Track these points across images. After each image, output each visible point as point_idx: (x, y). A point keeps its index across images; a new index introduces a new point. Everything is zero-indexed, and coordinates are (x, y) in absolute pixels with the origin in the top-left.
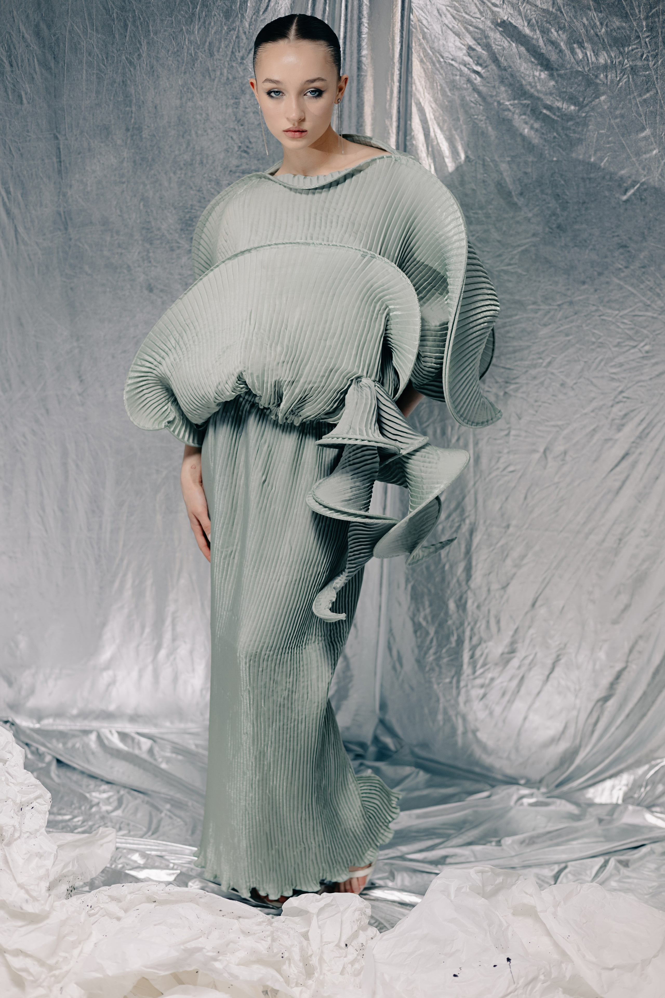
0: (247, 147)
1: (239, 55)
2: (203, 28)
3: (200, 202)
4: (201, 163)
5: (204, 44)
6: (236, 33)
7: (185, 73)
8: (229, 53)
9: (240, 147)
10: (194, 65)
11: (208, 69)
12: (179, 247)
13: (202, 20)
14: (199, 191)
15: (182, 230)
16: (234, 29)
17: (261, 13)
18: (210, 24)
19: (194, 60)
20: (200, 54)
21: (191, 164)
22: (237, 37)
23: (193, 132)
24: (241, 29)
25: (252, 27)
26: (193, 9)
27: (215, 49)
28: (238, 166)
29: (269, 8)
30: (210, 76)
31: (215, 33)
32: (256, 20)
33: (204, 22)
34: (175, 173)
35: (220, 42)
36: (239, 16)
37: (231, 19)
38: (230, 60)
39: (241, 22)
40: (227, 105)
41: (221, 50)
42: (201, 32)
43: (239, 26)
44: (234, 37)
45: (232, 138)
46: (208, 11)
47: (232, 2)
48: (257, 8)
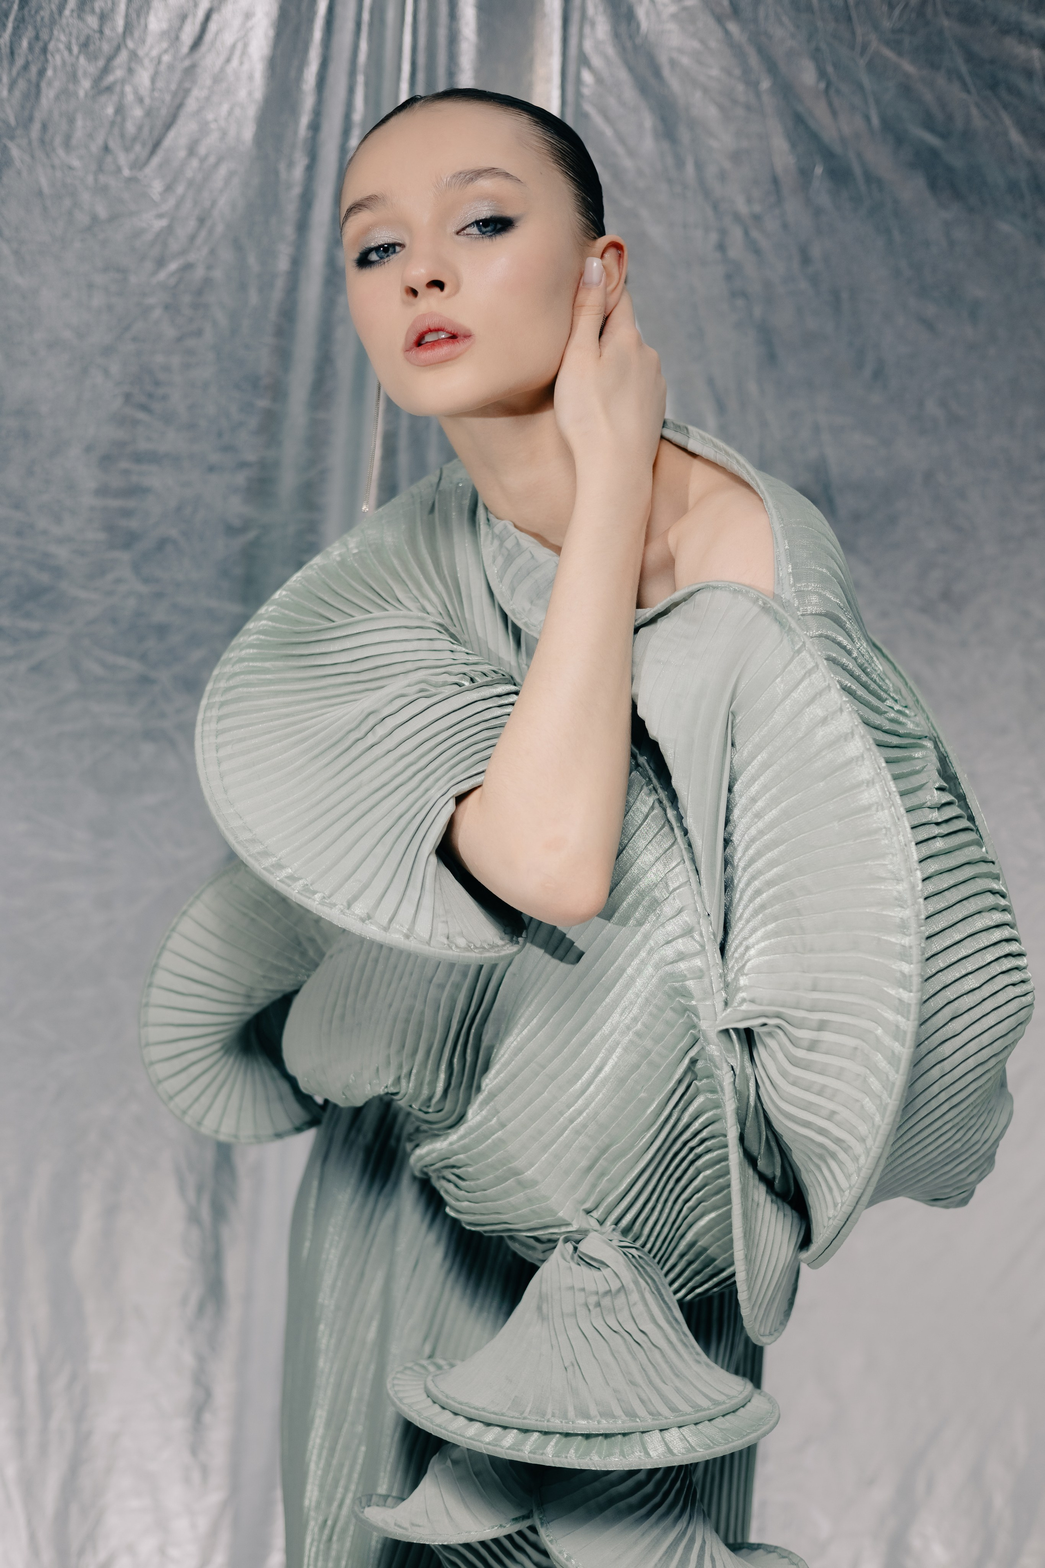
0: (150, 396)
1: (123, 159)
2: (22, 84)
3: (19, 534)
4: (24, 435)
5: (27, 123)
6: (115, 98)
8: (95, 149)
9: (128, 397)
11: (40, 193)
13: (20, 62)
14: (17, 506)
16: (109, 89)
17: (185, 49)
18: (42, 72)
20: (15, 152)
22: (120, 110)
24: (128, 89)
25: (160, 85)
27: (58, 141)
28: (122, 444)
30: (45, 210)
31: (57, 98)
33: (26, 67)
35: (71, 121)
36: (123, 56)
37: (101, 63)
38: (100, 169)
39: (130, 71)
40: (90, 286)
41: (74, 142)
42: (17, 93)
43: (123, 82)
44: (110, 110)
45: (106, 372)
46: (37, 38)
47: (104, 17)
48: (173, 36)
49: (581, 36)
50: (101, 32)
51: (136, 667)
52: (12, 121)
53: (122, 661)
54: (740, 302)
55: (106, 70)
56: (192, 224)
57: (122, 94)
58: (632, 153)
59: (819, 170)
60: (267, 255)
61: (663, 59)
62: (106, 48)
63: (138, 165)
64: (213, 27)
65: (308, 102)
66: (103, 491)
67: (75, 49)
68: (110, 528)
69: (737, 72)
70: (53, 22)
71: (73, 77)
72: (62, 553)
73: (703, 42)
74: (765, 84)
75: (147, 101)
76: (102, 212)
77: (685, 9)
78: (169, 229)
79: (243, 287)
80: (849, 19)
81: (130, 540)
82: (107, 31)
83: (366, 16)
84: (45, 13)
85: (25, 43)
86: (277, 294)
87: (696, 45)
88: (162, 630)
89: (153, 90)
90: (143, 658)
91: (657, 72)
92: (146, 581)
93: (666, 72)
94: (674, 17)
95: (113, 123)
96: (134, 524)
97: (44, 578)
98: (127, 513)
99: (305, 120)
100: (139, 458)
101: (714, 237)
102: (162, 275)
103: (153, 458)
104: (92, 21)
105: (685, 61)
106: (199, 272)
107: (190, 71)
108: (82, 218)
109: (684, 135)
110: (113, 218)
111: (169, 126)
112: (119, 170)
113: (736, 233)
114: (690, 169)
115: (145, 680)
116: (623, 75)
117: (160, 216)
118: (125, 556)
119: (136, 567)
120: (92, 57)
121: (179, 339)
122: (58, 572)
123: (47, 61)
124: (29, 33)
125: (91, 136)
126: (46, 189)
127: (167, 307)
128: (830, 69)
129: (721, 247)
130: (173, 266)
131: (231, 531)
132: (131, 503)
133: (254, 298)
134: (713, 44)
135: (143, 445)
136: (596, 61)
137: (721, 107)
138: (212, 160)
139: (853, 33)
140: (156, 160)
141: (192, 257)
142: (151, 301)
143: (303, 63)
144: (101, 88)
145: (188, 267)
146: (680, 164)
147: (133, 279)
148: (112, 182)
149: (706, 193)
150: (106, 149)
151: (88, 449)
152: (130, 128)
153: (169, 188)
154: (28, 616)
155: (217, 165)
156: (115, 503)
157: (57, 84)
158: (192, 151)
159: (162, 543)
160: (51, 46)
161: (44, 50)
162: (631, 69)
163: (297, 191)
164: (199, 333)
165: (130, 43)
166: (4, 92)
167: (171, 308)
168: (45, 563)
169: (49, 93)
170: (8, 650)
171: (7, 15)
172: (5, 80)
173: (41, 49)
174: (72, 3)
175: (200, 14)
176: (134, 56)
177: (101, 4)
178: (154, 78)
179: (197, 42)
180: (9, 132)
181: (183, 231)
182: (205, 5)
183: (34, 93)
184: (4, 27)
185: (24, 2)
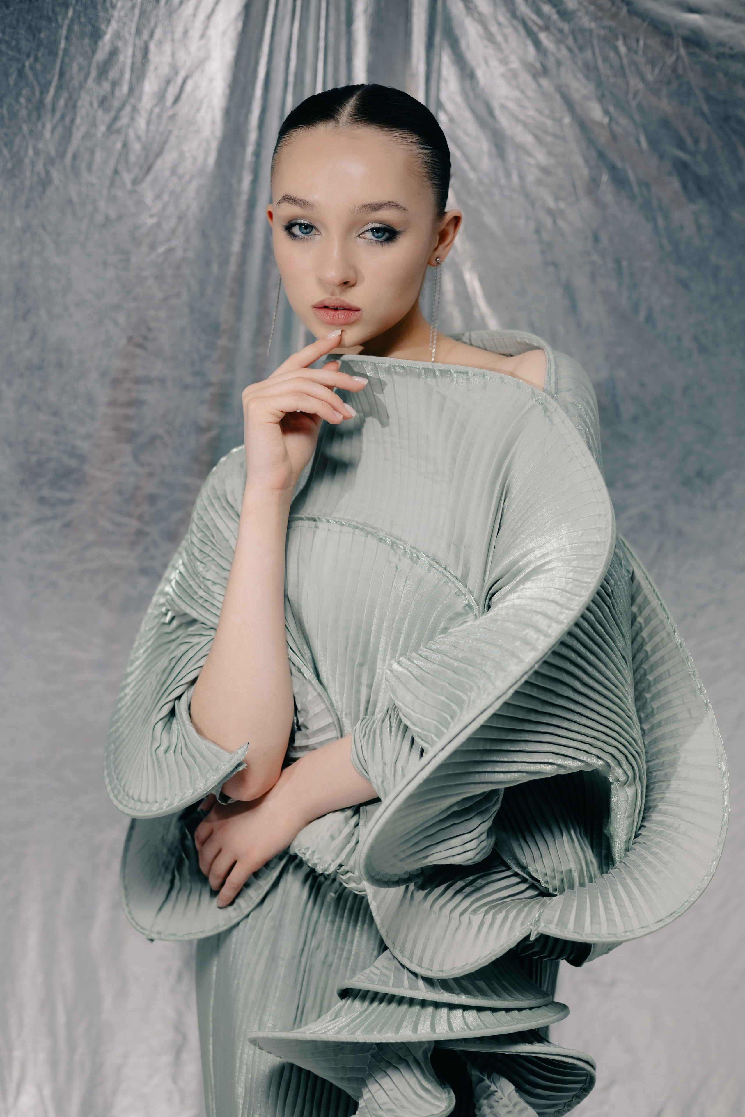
0: (145, 338)
1: (127, 178)
2: (60, 129)
3: (56, 433)
4: (59, 365)
5: (63, 155)
6: (122, 137)
7: (27, 206)
8: (109, 172)
9: (130, 339)
10: (44, 192)
11: (70, 202)
12: (17, 514)
13: (58, 115)
14: (55, 414)
15: (23, 483)
16: (119, 131)
17: (169, 103)
18: (73, 121)
19: (45, 183)
20: (55, 174)
21: (40, 368)
22: (125, 145)
23: (43, 312)
24: (131, 131)
25: (152, 127)
26: (42, 93)
27: (83, 166)
28: (126, 371)
29: (184, 96)
30: (74, 213)
31: (83, 138)
32: (159, 116)
33: (63, 117)
34: (9, 383)
35: (92, 153)
36: (128, 109)
37: (113, 114)
38: (112, 185)
39: (132, 119)
40: (105, 264)
41: (94, 167)
42: (57, 135)
43: (128, 126)
44: (119, 145)
45: (115, 322)
46: (70, 98)
47: (115, 84)
48: (160, 95)
49: (438, 89)
50: (113, 92)
51: (134, 524)
52: (53, 153)
53: (125, 520)
54: (551, 269)
55: (116, 119)
56: (173, 222)
57: (127, 135)
58: (474, 169)
59: (605, 178)
60: (225, 241)
61: (495, 105)
62: (116, 104)
63: (137, 182)
64: (189, 87)
65: (253, 136)
66: (113, 403)
67: (95, 105)
68: (117, 429)
69: (547, 112)
70: (81, 87)
71: (94, 124)
72: (84, 446)
73: (522, 92)
74: (567, 120)
75: (143, 139)
76: (113, 214)
77: (511, 70)
78: (158, 225)
79: (208, 264)
80: (624, 75)
81: (131, 436)
82: (117, 93)
83: (291, 79)
84: (76, 82)
85: (62, 102)
86: (232, 268)
87: (517, 94)
88: (152, 499)
89: (148, 130)
90: (140, 518)
91: (491, 112)
92: (142, 465)
93: (498, 113)
94: (503, 75)
95: (120, 154)
96: (133, 426)
97: (73, 463)
98: (128, 418)
99: (250, 149)
100: (137, 381)
101: (532, 225)
102: (153, 256)
103: (147, 380)
105: (511, 105)
106: (179, 253)
107: (173, 118)
108: (100, 218)
109: (511, 156)
110: (120, 218)
111: (158, 155)
112: (124, 184)
113: (548, 221)
114: (515, 178)
115: (140, 533)
116: (468, 115)
117: (152, 216)
118: (127, 448)
119: (136, 456)
120: (107, 110)
121: (166, 299)
122: (82, 458)
123: (76, 113)
124: (65, 95)
125: (105, 162)
126: (75, 198)
127: (157, 278)
128: (611, 109)
129: (538, 231)
130: (161, 249)
131: (201, 430)
132: (131, 411)
133: (215, 269)
134: (530, 93)
135: (140, 372)
136: (449, 106)
137: (536, 136)
138: (187, 177)
139: (627, 84)
140: (150, 178)
141: (174, 243)
142: (146, 273)
143: (249, 111)
144: (113, 131)
145: (171, 250)
146: (508, 175)
147: (134, 259)
148: (120, 193)
149: (527, 195)
150: (116, 172)
151: (103, 374)
152: (132, 158)
153: (158, 197)
154: (62, 489)
155: (190, 181)
156: (122, 411)
157: (83, 129)
158: (174, 172)
159: (153, 439)
160: (79, 104)
161: (75, 106)
162: (474, 112)
163: (244, 197)
164: (178, 295)
165: (132, 101)
166: (48, 135)
167: (159, 278)
168: (73, 453)
169: (78, 135)
170: (48, 512)
171: (50, 83)
172: (49, 126)
173: (72, 105)
174: (93, 73)
175: (179, 80)
176: (135, 109)
177: (112, 74)
178: (148, 123)
179: (177, 99)
180: (50, 161)
181: (168, 226)
182: (182, 74)
183: (67, 135)
184: (48, 91)
185: (62, 74)
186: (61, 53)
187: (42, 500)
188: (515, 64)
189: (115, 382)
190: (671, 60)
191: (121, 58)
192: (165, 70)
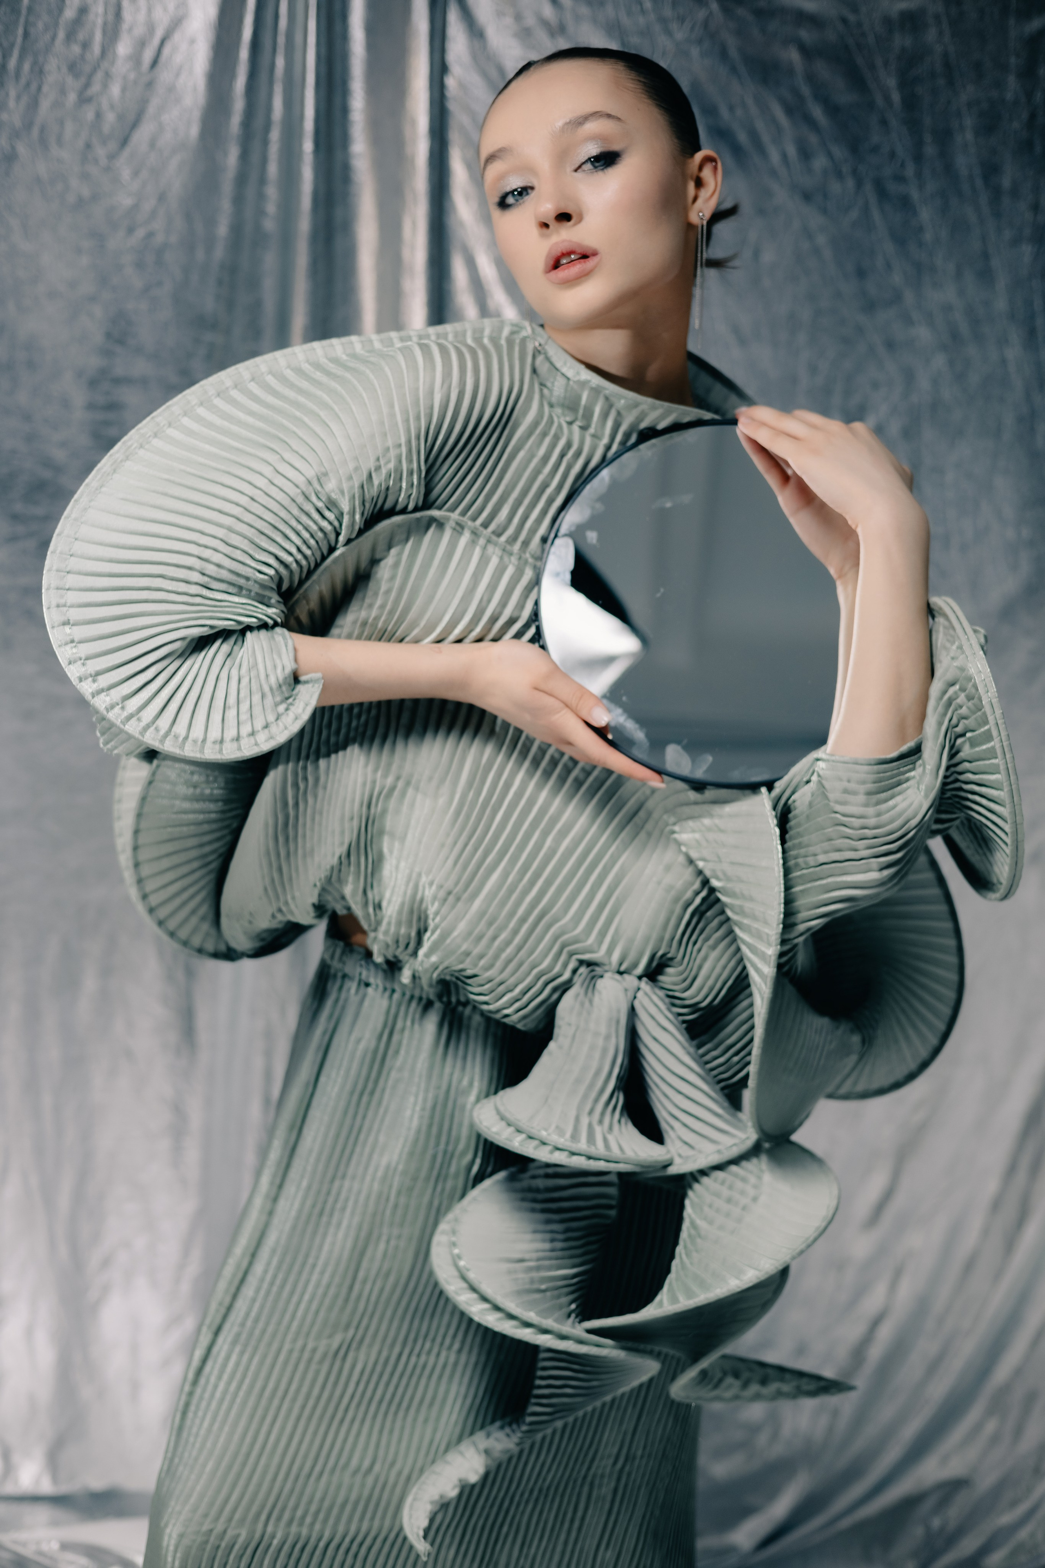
0: (125, 333)
1: (101, 152)
2: (25, 98)
3: (28, 440)
4: (31, 365)
5: (29, 127)
6: (94, 106)
8: (80, 145)
9: (108, 334)
10: (9, 169)
11: (38, 180)
13: (23, 80)
14: (27, 420)
16: (89, 100)
17: (145, 68)
18: (39, 89)
19: (10, 159)
20: (22, 149)
21: (9, 367)
24: (104, 99)
25: (127, 95)
27: (53, 139)
28: (104, 371)
29: (163, 59)
30: (43, 192)
31: (51, 107)
32: (136, 82)
33: (28, 85)
35: (62, 124)
36: (100, 74)
37: (83, 80)
38: (84, 160)
39: (105, 85)
40: (79, 250)
41: (64, 140)
42: (22, 105)
43: (100, 94)
44: (91, 116)
45: (91, 316)
46: (36, 62)
47: (85, 45)
48: (136, 58)
50: (83, 55)
52: (18, 125)
55: (87, 85)
56: (153, 201)
57: (99, 104)
60: (210, 223)
62: (87, 69)
63: (112, 157)
64: (166, 51)
65: (239, 107)
66: (91, 406)
67: (64, 70)
70: (48, 50)
71: (63, 92)
72: (59, 455)
75: (118, 107)
76: (86, 192)
78: (137, 205)
79: (192, 249)
82: (88, 56)
84: (42, 44)
85: (27, 67)
89: (123, 99)
95: (93, 126)
97: (47, 474)
99: (237, 118)
100: (117, 381)
102: (132, 240)
104: (76, 49)
106: (161, 238)
107: (150, 85)
108: (71, 199)
110: (94, 198)
111: (135, 125)
112: (97, 160)
117: (129, 195)
120: (77, 76)
121: (146, 289)
122: (58, 469)
123: (42, 79)
124: (30, 59)
125: (76, 134)
126: (44, 177)
127: (136, 265)
130: (140, 233)
133: (200, 255)
135: (119, 371)
138: (167, 152)
140: (126, 153)
141: (154, 226)
142: (124, 260)
143: (235, 76)
144: (84, 100)
145: (150, 235)
147: (110, 245)
148: (93, 170)
150: (88, 145)
151: (79, 375)
152: (106, 129)
153: (136, 174)
155: (171, 156)
157: (51, 97)
158: (152, 144)
160: (47, 68)
161: (41, 72)
164: (161, 284)
165: (105, 65)
166: (12, 103)
167: (140, 265)
168: (47, 463)
169: (45, 104)
170: (21, 529)
171: (12, 45)
172: (13, 93)
173: (39, 71)
174: (61, 35)
175: (156, 41)
176: (108, 75)
177: (81, 36)
178: (124, 90)
179: (155, 63)
180: (16, 135)
181: (148, 206)
182: (159, 34)
183: (34, 104)
184: (11, 55)
185: (26, 35)
186: (24, 11)
187: (15, 518)
188: (530, 21)
189: (93, 383)
190: (701, 14)
191: (91, 17)
192: (140, 31)
